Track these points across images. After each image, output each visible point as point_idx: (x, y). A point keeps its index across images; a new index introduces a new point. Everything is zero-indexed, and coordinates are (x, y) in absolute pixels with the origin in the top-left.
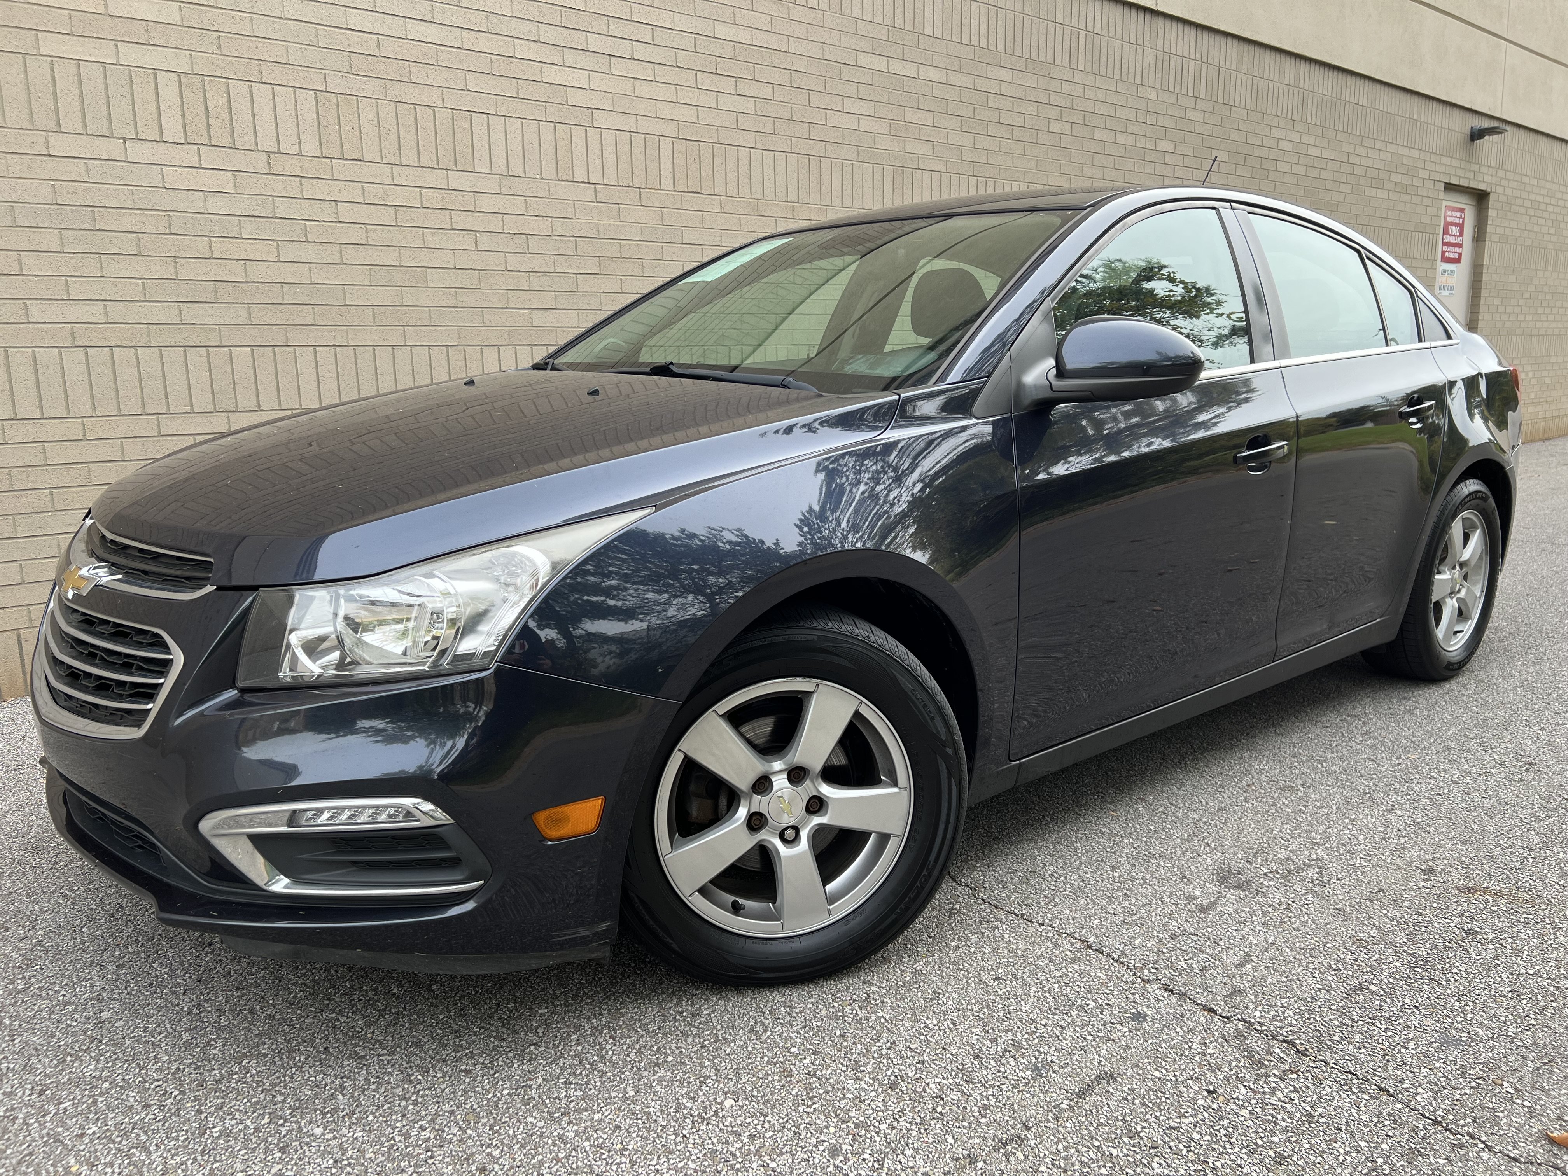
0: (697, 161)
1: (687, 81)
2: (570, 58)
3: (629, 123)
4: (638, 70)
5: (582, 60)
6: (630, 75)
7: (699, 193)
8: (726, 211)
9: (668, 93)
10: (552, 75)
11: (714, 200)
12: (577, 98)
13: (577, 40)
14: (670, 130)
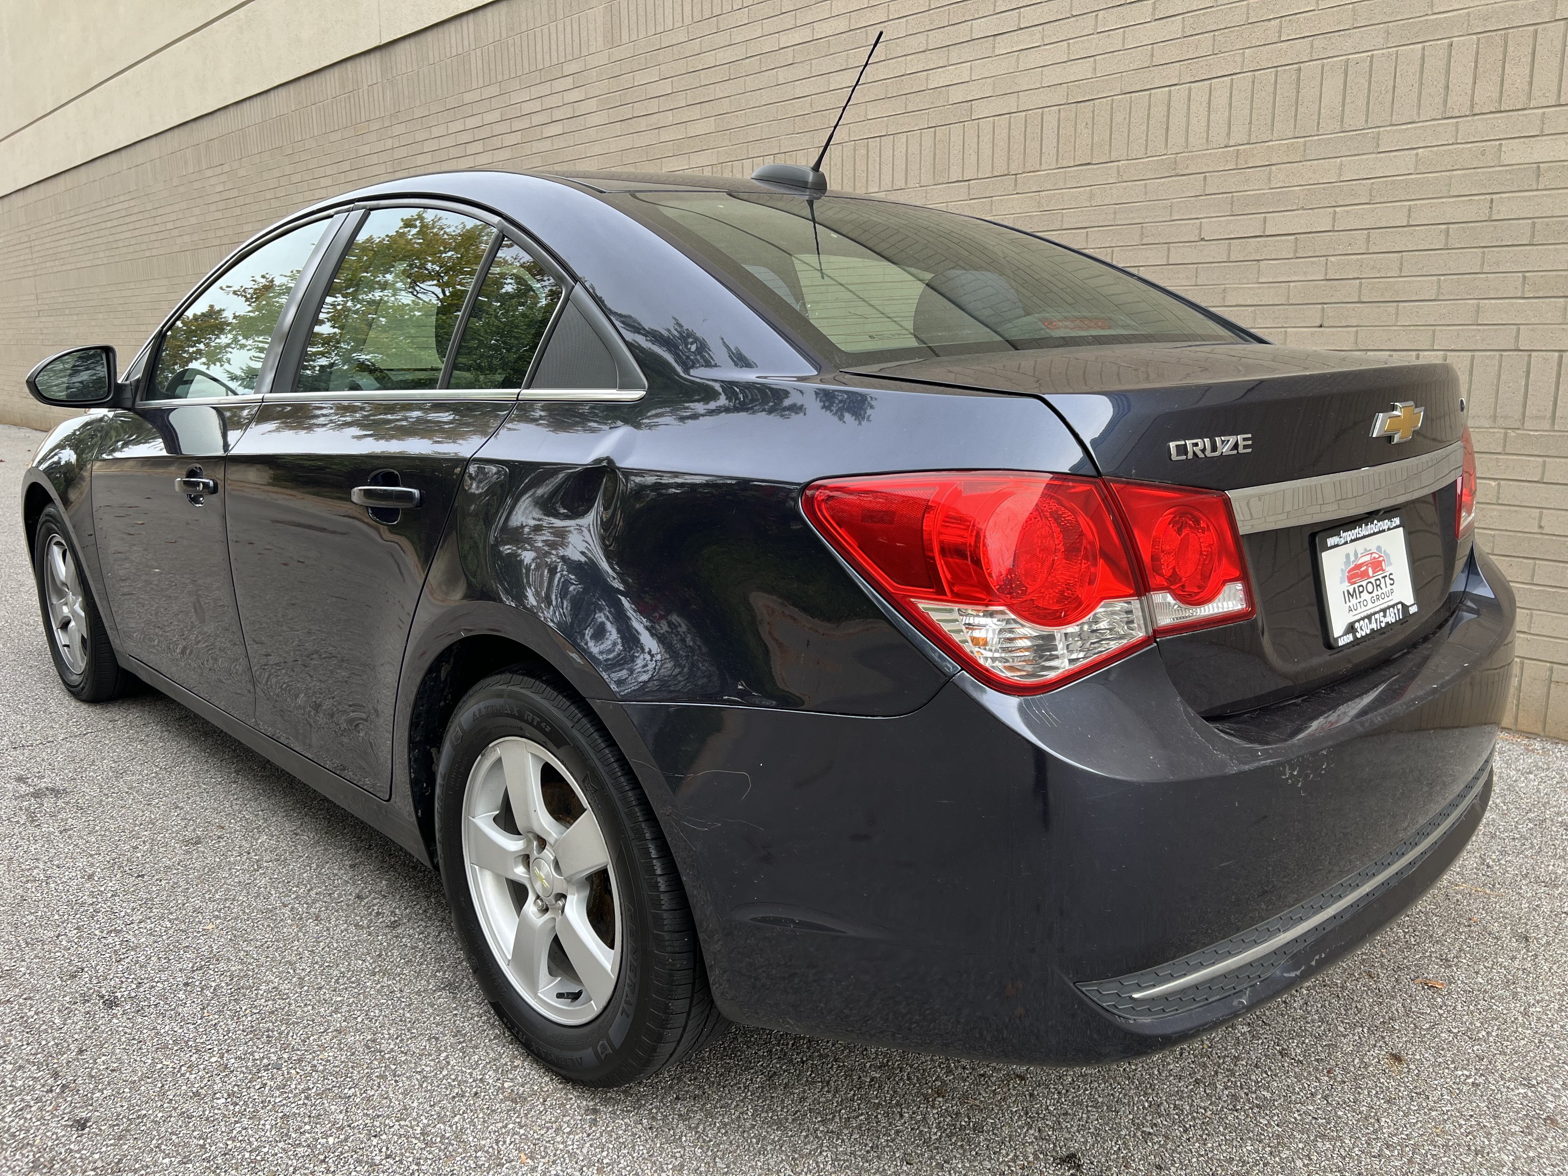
0: (1090, 125)
1: (1084, 28)
2: (955, 55)
3: (1011, 104)
4: (1024, 40)
5: (966, 52)
6: (1015, 49)
7: (1089, 164)
8: (1125, 179)
9: (1060, 53)
10: (939, 79)
11: (1110, 168)
12: (957, 95)
13: (962, 33)
14: (1059, 96)
